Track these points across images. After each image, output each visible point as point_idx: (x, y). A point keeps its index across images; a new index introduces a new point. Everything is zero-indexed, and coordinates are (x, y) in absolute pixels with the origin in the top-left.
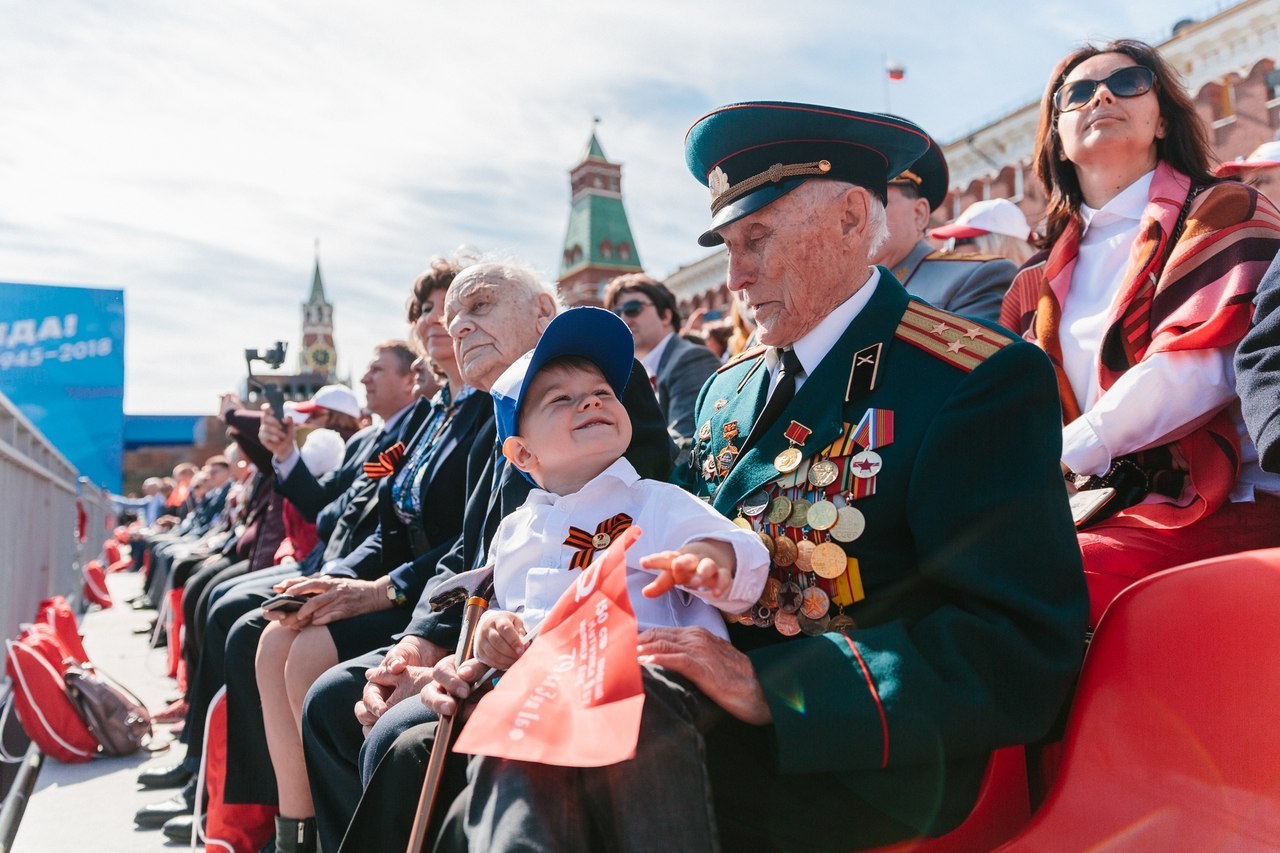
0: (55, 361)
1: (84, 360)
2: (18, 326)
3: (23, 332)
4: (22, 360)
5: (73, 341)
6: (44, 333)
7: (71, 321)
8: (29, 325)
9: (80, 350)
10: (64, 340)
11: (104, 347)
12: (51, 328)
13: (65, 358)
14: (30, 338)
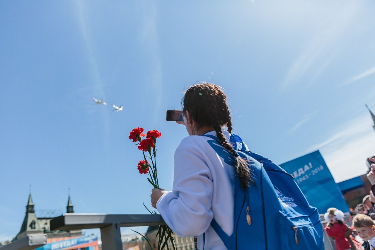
0: (312, 175)
1: (318, 173)
2: (299, 170)
3: (301, 171)
4: (304, 179)
5: (313, 169)
6: (306, 170)
7: (310, 164)
8: (301, 169)
9: (316, 171)
10: (311, 169)
11: (322, 168)
12: (307, 168)
13: (314, 174)
14: (303, 172)
